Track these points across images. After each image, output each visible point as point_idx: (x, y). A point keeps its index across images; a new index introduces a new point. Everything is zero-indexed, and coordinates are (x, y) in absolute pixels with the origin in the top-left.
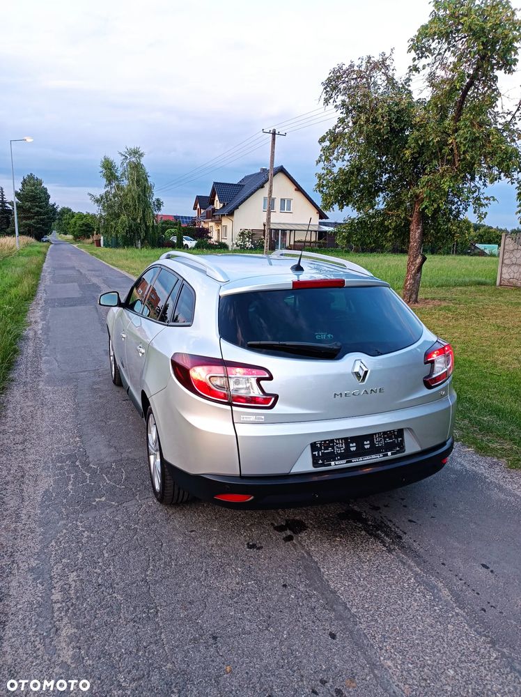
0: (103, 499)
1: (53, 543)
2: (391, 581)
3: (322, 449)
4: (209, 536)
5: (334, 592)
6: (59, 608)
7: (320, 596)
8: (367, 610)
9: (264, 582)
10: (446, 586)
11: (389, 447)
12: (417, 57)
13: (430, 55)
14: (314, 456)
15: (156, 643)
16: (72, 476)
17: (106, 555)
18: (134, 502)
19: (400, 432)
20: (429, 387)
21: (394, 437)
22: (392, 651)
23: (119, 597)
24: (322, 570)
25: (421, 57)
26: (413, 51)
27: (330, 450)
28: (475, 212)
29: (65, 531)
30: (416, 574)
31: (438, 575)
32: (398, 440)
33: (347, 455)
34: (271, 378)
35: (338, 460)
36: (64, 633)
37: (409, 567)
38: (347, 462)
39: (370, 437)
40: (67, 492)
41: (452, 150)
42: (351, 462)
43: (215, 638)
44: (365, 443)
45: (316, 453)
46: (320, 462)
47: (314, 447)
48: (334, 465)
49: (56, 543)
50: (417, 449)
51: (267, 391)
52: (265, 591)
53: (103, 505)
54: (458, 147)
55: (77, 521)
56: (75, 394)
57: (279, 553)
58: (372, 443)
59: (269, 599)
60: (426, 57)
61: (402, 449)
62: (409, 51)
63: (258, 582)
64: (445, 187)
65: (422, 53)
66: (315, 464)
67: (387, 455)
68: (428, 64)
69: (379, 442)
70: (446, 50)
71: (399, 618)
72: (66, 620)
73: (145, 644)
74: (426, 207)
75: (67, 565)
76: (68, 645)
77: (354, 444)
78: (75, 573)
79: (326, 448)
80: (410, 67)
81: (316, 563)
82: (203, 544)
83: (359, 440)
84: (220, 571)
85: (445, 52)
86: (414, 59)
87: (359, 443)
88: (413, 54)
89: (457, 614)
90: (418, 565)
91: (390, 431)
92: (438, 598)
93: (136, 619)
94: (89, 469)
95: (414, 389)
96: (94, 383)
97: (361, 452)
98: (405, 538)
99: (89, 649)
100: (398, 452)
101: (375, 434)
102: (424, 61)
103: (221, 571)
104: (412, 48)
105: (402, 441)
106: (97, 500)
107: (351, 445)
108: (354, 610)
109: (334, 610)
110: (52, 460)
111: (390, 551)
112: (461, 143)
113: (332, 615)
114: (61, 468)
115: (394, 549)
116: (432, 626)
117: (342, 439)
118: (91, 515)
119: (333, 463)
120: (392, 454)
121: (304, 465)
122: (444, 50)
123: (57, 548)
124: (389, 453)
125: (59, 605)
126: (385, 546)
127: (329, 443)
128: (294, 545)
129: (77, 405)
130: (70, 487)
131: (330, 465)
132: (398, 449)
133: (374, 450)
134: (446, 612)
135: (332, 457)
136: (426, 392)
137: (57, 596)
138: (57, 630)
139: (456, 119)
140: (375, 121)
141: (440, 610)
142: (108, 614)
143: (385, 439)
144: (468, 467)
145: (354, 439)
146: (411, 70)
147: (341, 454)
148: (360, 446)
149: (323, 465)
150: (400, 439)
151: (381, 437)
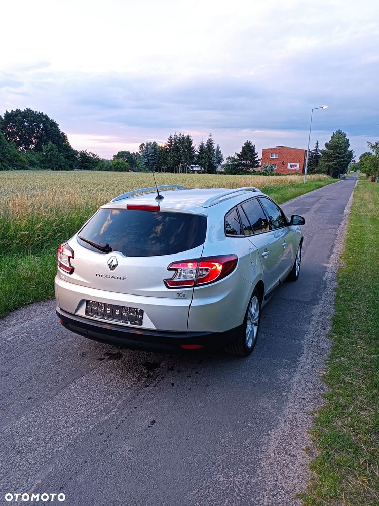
3: (92, 306)
5: (66, 386)
9: (57, 368)
10: (113, 415)
11: (130, 318)
14: (87, 308)
19: (142, 312)
20: (167, 287)
21: (136, 314)
24: (83, 377)
27: (96, 308)
30: (114, 403)
31: (121, 410)
32: (138, 316)
33: (104, 315)
34: (73, 257)
35: (99, 315)
38: (102, 318)
39: (120, 308)
42: (105, 319)
44: (116, 310)
45: (89, 307)
46: (89, 313)
47: (88, 302)
48: (95, 318)
50: (153, 327)
51: (72, 264)
52: (49, 371)
57: (85, 362)
58: (121, 313)
61: (141, 324)
63: (55, 366)
66: (86, 313)
67: (127, 323)
69: (125, 313)
77: (110, 309)
79: (94, 306)
81: (88, 373)
83: (114, 307)
87: (114, 309)
91: (134, 308)
95: (156, 284)
97: (112, 315)
100: (136, 324)
101: (124, 307)
105: (142, 318)
107: (108, 309)
108: (57, 396)
111: (128, 388)
115: (132, 389)
117: (103, 303)
119: (95, 316)
120: (131, 324)
121: (82, 311)
124: (129, 322)
126: (132, 385)
127: (98, 304)
128: (97, 363)
131: (93, 316)
132: (137, 322)
133: (120, 317)
135: (96, 312)
136: (165, 289)
143: (129, 312)
145: (110, 306)
147: (101, 313)
148: (113, 312)
149: (90, 315)
150: (140, 316)
151: (127, 310)
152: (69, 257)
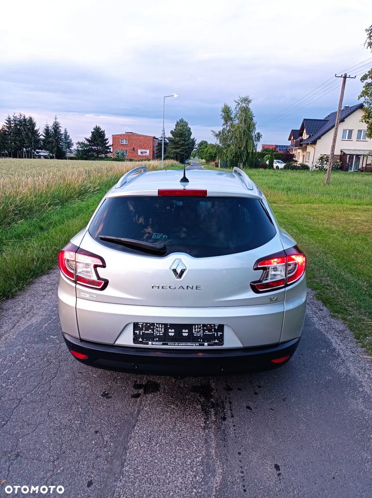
2: (180, 454)
3: (143, 330)
5: (126, 449)
7: (112, 448)
8: (137, 472)
9: (87, 424)
11: (206, 338)
14: (134, 334)
17: (18, 376)
19: (221, 328)
20: (257, 291)
21: (214, 331)
24: (136, 428)
27: (150, 331)
29: (14, 353)
31: (225, 462)
32: (217, 334)
33: (165, 339)
34: (104, 266)
35: (156, 341)
37: (208, 446)
38: (163, 344)
39: (189, 327)
42: (167, 344)
44: (184, 331)
45: (138, 332)
46: (140, 340)
47: (136, 326)
48: (150, 345)
50: (239, 345)
51: (101, 276)
55: (27, 348)
57: (118, 406)
58: (190, 332)
61: (221, 339)
63: (83, 423)
66: (135, 340)
67: (203, 345)
69: (197, 332)
71: (154, 488)
77: (173, 331)
79: (147, 329)
81: (137, 421)
82: (77, 384)
83: (178, 327)
87: (179, 330)
90: (218, 447)
91: (210, 325)
97: (178, 338)
100: (215, 344)
101: (195, 325)
103: (69, 407)
105: (222, 336)
107: (170, 330)
108: (126, 468)
109: (111, 463)
111: (205, 428)
113: (106, 467)
115: (210, 428)
117: (162, 324)
118: (38, 346)
119: (150, 343)
120: (209, 345)
121: (127, 339)
124: (206, 344)
126: (205, 423)
127: (150, 326)
128: (135, 402)
131: (148, 344)
132: (216, 341)
133: (191, 338)
135: (151, 337)
136: (251, 294)
143: (204, 331)
145: (173, 326)
147: (159, 337)
148: (179, 333)
149: (142, 343)
150: (219, 333)
151: (200, 328)
152: (96, 266)
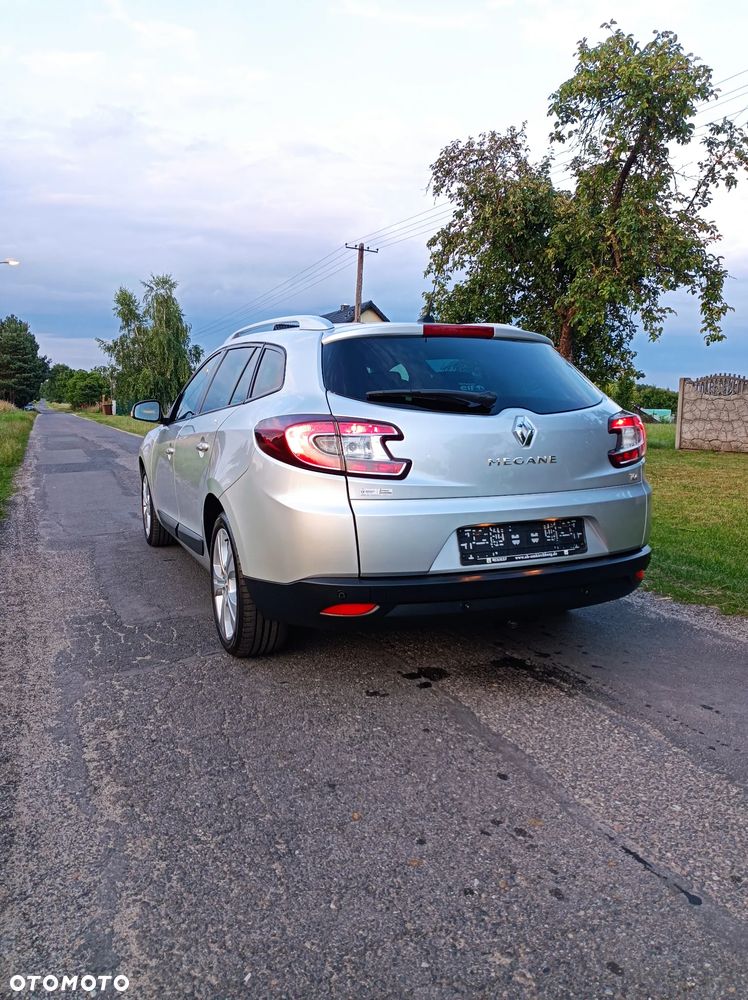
0: (148, 657)
1: (79, 703)
2: (577, 723)
3: (472, 538)
4: (309, 686)
5: (498, 735)
6: (96, 766)
7: (477, 738)
8: (549, 751)
9: (396, 727)
10: (655, 726)
11: (565, 543)
12: (560, 121)
13: (578, 119)
14: (461, 549)
15: (246, 794)
16: (98, 636)
17: (160, 712)
18: (194, 658)
19: (580, 523)
20: (617, 465)
21: (572, 527)
22: (590, 789)
23: (184, 752)
24: (478, 715)
25: (567, 122)
26: (555, 113)
27: (484, 542)
28: (646, 328)
29: (94, 691)
30: (611, 717)
31: (642, 717)
32: (577, 535)
33: (508, 550)
35: (496, 556)
36: (106, 791)
37: (600, 709)
38: (509, 560)
39: (539, 526)
40: (94, 653)
41: (611, 246)
42: (513, 559)
43: (333, 786)
44: (532, 535)
45: (465, 545)
46: (471, 558)
47: (461, 532)
48: (493, 563)
49: (83, 702)
50: (605, 550)
51: (395, 455)
52: (398, 736)
53: (149, 663)
54: (620, 242)
55: (111, 680)
56: (92, 557)
57: (414, 700)
58: (542, 537)
59: (404, 743)
60: (573, 123)
61: (583, 548)
62: (550, 113)
63: (384, 727)
64: (605, 294)
65: (568, 117)
66: (464, 561)
67: (562, 554)
68: (576, 131)
69: (551, 535)
70: (599, 112)
71: (595, 758)
72: (107, 779)
73: (229, 796)
74: (580, 323)
75: (103, 724)
76: (114, 803)
77: (517, 536)
78: (115, 731)
79: (479, 539)
80: (552, 134)
81: (469, 708)
82: (302, 695)
83: (523, 530)
84: (330, 720)
85: (597, 115)
86: (557, 125)
87: (526, 533)
88: (555, 118)
89: (676, 754)
90: (613, 708)
91: (565, 522)
92: (644, 738)
93: (213, 772)
94: (122, 629)
95: (595, 465)
96: (119, 545)
97: (527, 548)
98: (589, 683)
99: (146, 805)
100: (577, 551)
101: (546, 522)
102: (570, 127)
103: (332, 719)
104: (554, 108)
105: (583, 537)
106: (139, 658)
107: (513, 537)
108: (529, 751)
109: (501, 752)
110: (66, 622)
111: (570, 695)
112: (623, 235)
113: (500, 757)
114: (81, 629)
115: (577, 694)
116: (642, 765)
117: (500, 527)
118: (132, 673)
119: (489, 560)
120: (570, 553)
121: (448, 560)
122: (596, 112)
123: (84, 707)
124: (566, 552)
125: (96, 764)
126: (563, 691)
127: (482, 531)
128: (434, 692)
129: (98, 568)
130: (96, 648)
131: (485, 562)
132: (577, 547)
133: (544, 546)
134: (660, 750)
135: (488, 551)
136: (613, 471)
137: (90, 754)
138: (96, 789)
139: (616, 204)
140: (505, 212)
141: (651, 749)
142: (171, 769)
143: (559, 531)
144: (666, 616)
145: (516, 527)
146: (553, 139)
147: (499, 549)
148: (526, 539)
149: (475, 562)
150: (579, 534)
151: (553, 529)
152: (384, 440)
